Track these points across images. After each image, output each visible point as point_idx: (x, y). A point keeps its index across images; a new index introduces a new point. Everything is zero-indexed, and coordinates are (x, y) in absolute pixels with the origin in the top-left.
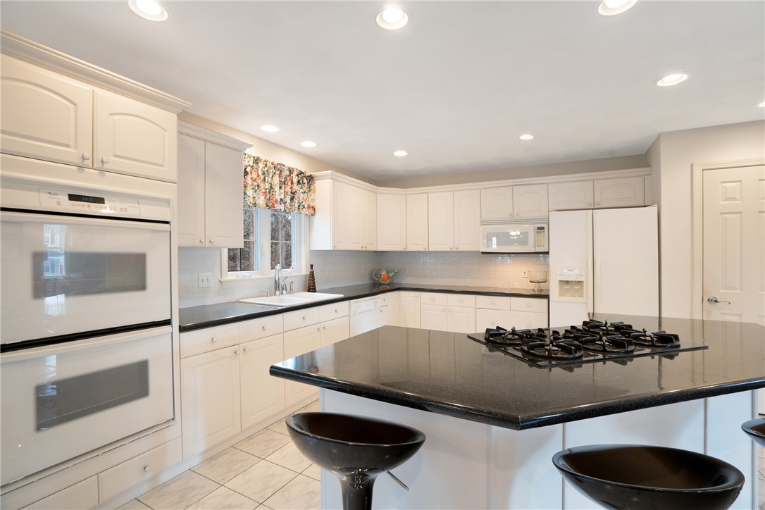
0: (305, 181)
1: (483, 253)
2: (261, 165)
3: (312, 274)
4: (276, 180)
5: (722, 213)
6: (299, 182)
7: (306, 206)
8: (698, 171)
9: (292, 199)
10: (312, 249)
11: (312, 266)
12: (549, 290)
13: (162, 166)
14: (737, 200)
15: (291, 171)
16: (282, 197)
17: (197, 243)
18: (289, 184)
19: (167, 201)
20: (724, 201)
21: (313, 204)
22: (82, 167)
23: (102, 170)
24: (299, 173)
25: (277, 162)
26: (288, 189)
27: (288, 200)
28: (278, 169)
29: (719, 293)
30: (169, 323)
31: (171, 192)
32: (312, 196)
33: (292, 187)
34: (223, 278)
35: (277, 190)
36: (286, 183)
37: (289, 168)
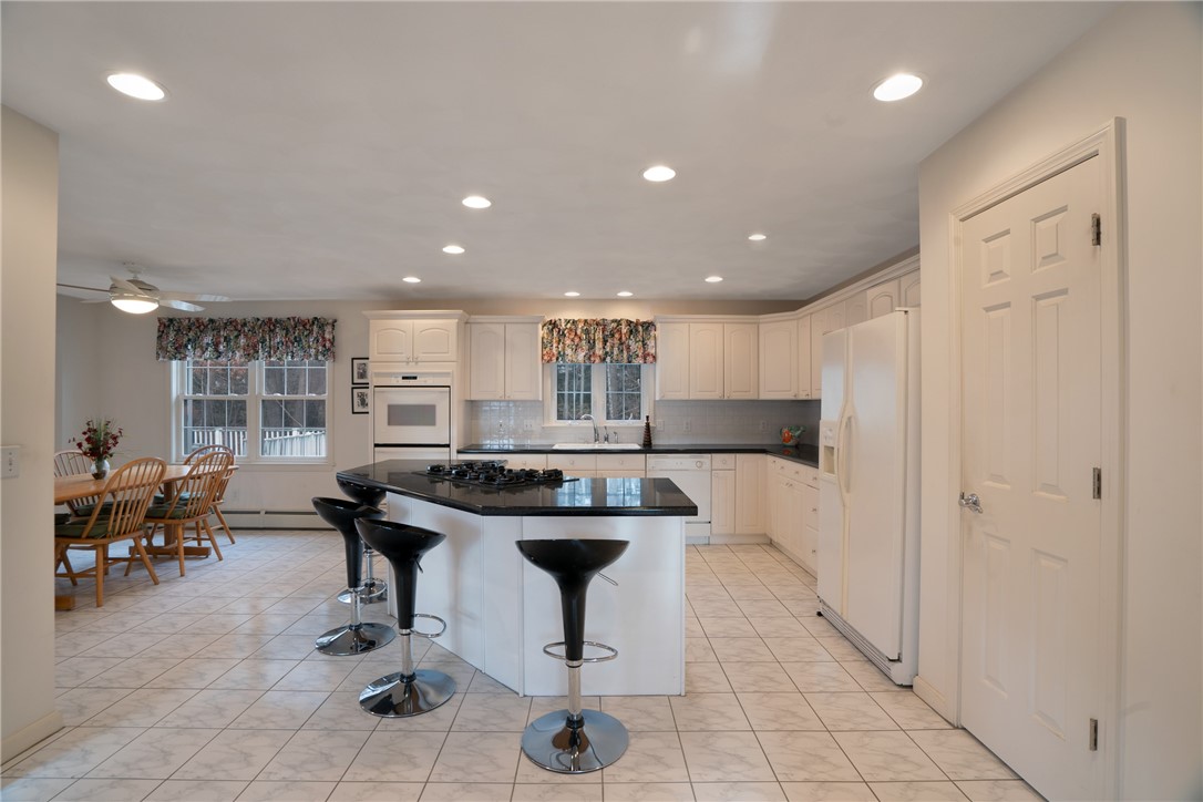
0: (640, 328)
2: (580, 325)
3: (648, 425)
4: (599, 335)
5: (988, 310)
6: (631, 331)
7: (641, 355)
8: (954, 223)
9: (621, 351)
10: (657, 398)
11: (647, 417)
13: (448, 353)
14: (1007, 276)
15: (618, 322)
16: (608, 350)
17: (498, 398)
18: (617, 336)
19: (449, 373)
20: (990, 281)
21: (653, 351)
22: (408, 363)
23: (417, 362)
24: (629, 323)
25: (599, 317)
26: (616, 342)
27: (616, 351)
28: (602, 324)
29: (982, 488)
30: (448, 446)
31: (451, 368)
32: (651, 343)
33: (620, 339)
34: (546, 425)
35: (599, 345)
36: (613, 336)
37: (613, 321)
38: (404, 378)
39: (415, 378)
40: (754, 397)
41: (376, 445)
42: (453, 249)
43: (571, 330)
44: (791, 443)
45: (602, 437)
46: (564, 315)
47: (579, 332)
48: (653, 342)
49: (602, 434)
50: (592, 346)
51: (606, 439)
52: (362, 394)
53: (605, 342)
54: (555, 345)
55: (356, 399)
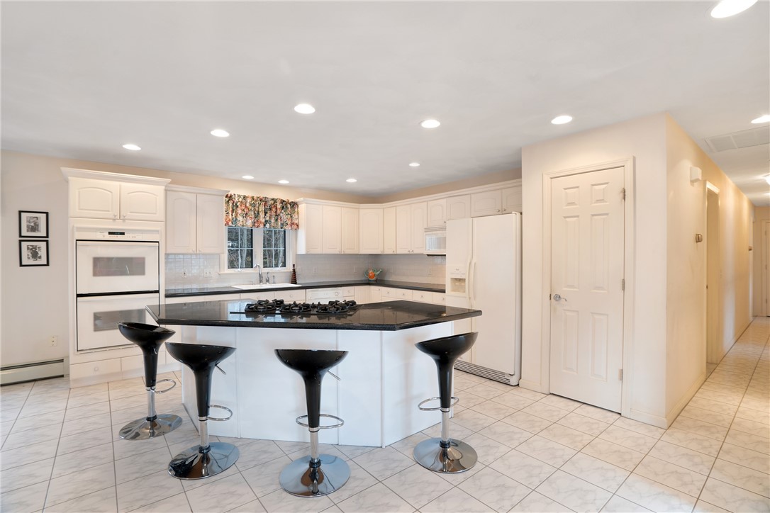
0: (289, 206)
1: (428, 255)
2: (249, 200)
3: (294, 270)
4: (262, 208)
5: (565, 217)
6: (283, 208)
7: (289, 223)
8: (547, 179)
9: (277, 220)
10: (298, 253)
11: (294, 265)
12: (445, 285)
13: (155, 214)
14: (576, 205)
15: (275, 200)
16: (268, 219)
17: (191, 252)
18: (274, 209)
19: (158, 231)
20: (567, 206)
21: (296, 222)
22: (114, 220)
23: (124, 220)
24: (282, 201)
25: (262, 196)
26: (273, 213)
27: (273, 220)
28: (264, 201)
29: (562, 291)
30: (157, 292)
31: (160, 226)
32: (295, 216)
33: (276, 212)
34: (221, 272)
35: (262, 215)
36: (270, 209)
37: (273, 199)
38: (110, 233)
39: (123, 234)
40: (357, 253)
41: (78, 296)
42: (220, 133)
43: (242, 202)
44: (374, 279)
45: (264, 280)
46: (237, 192)
47: (248, 205)
48: (296, 215)
49: (265, 277)
50: (257, 215)
51: (268, 281)
52: (35, 247)
53: (266, 213)
54: (230, 213)
55: (25, 252)
